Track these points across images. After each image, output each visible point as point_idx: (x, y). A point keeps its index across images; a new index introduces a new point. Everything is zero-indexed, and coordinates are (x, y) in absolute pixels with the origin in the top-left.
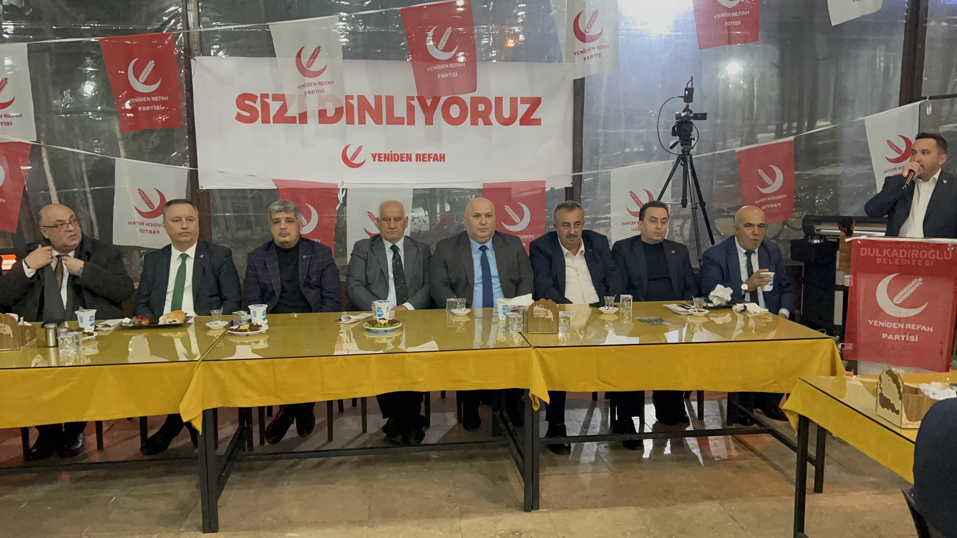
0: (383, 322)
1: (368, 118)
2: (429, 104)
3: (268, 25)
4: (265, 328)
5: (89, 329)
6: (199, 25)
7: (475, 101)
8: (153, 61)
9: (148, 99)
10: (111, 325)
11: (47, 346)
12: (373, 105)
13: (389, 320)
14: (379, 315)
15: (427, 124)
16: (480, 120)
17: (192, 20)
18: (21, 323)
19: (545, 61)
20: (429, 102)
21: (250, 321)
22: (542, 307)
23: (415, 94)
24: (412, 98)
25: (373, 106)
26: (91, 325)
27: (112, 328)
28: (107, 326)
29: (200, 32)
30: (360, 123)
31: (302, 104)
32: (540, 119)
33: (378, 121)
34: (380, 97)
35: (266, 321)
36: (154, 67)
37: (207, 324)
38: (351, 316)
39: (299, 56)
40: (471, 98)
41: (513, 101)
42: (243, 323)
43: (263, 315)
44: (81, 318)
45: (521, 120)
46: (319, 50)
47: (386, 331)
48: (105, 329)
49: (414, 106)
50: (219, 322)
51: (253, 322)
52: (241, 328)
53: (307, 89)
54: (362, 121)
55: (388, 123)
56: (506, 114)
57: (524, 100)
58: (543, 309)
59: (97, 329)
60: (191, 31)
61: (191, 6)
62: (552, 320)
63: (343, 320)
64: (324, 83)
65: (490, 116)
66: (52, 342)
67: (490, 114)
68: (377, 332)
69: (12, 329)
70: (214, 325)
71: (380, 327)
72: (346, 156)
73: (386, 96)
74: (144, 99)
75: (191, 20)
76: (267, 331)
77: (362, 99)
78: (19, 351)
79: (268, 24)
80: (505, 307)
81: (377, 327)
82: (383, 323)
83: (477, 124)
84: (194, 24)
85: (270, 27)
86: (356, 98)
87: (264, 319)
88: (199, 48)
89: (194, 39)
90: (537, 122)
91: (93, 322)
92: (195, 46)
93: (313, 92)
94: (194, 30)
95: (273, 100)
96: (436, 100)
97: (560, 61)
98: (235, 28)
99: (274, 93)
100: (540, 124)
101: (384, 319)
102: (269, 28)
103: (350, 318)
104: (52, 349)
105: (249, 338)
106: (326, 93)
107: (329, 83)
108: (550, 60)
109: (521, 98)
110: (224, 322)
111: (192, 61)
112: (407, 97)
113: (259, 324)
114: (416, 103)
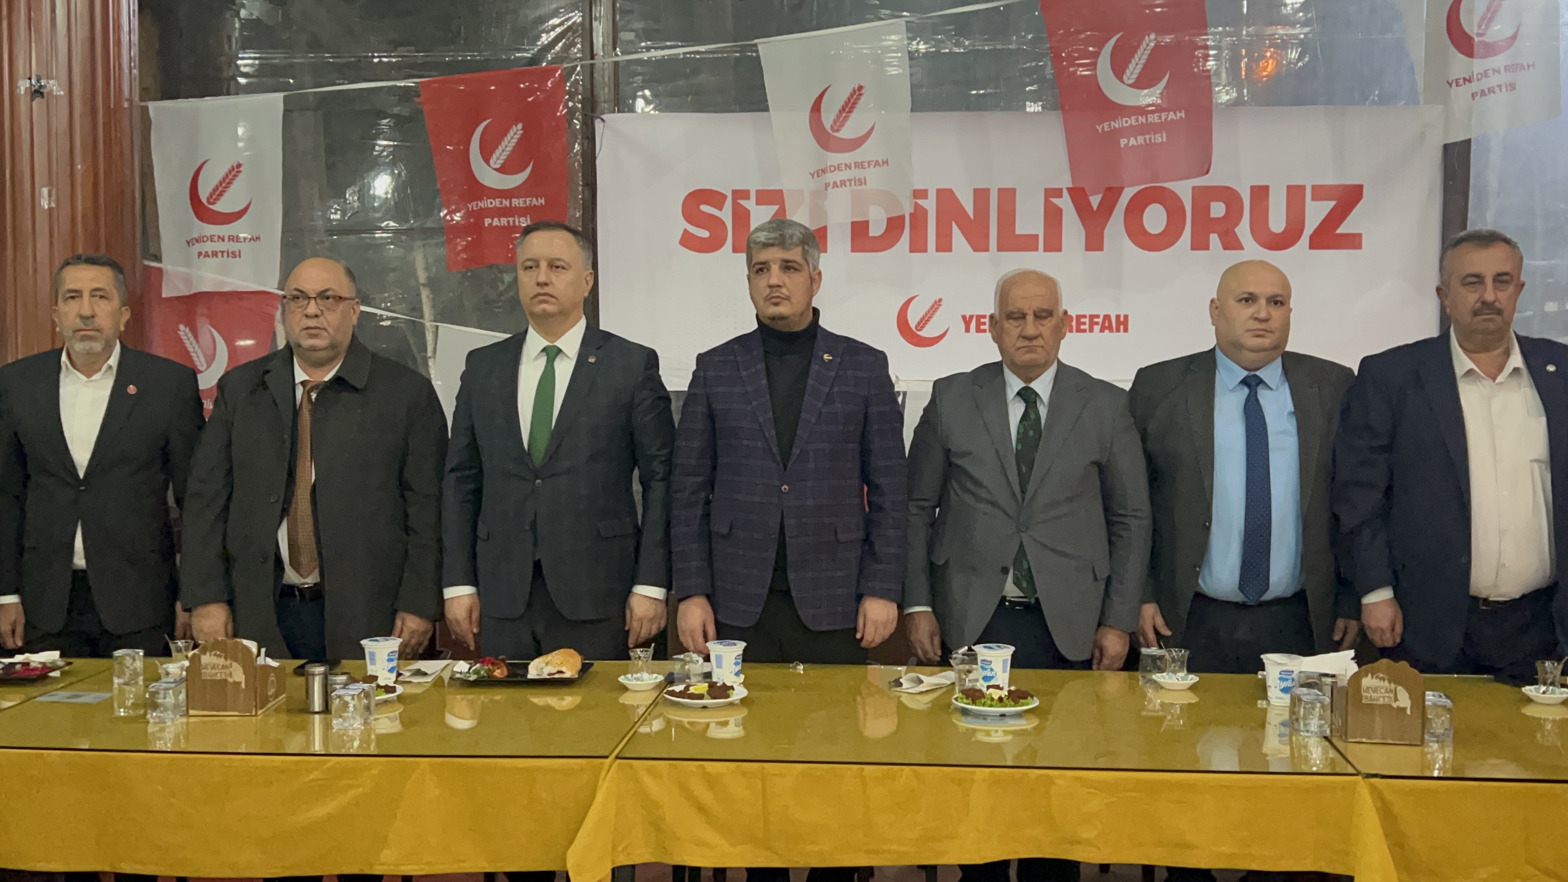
0: (996, 694)
1: (958, 237)
2: (1095, 207)
3: (755, 45)
4: (739, 693)
5: (386, 678)
6: (614, 49)
7: (1203, 196)
8: (520, 126)
9: (506, 203)
10: (429, 672)
11: (306, 710)
12: (970, 209)
13: (1010, 692)
14: (986, 678)
15: (1088, 248)
16: (1214, 239)
17: (601, 39)
18: (261, 661)
19: (1373, 102)
20: (1095, 201)
21: (708, 676)
22: (1383, 679)
23: (1065, 182)
24: (1058, 193)
25: (970, 212)
26: (391, 670)
27: (429, 679)
28: (419, 673)
29: (616, 63)
30: (938, 249)
31: (817, 210)
32: (1359, 236)
33: (979, 244)
34: (987, 191)
35: (742, 677)
36: (522, 135)
37: (621, 679)
38: (922, 677)
39: (816, 108)
40: (1194, 188)
41: (1295, 193)
42: (693, 680)
43: (736, 664)
44: (372, 654)
45: (1312, 238)
46: (861, 95)
47: (1003, 715)
48: (416, 680)
49: (1061, 210)
50: (646, 675)
51: (714, 679)
52: (692, 690)
53: (830, 177)
54: (944, 245)
55: (1000, 248)
56: (1277, 223)
57: (1320, 193)
58: (1386, 683)
59: (401, 678)
60: (597, 61)
61: (602, 10)
62: (1409, 712)
63: (906, 684)
64: (866, 165)
65: (1237, 230)
66: (317, 705)
67: (1237, 223)
68: (984, 716)
69: (245, 673)
70: (634, 682)
71: (991, 706)
72: (907, 321)
73: (1000, 190)
74: (497, 203)
75: (599, 40)
76: (742, 700)
77: (946, 197)
78: (254, 718)
79: (756, 41)
80: (1285, 675)
81: (984, 705)
82: (996, 697)
83: (1206, 247)
84: (603, 46)
85: (760, 47)
86: (932, 196)
87: (737, 674)
88: (612, 98)
89: (603, 78)
90: (1353, 242)
91: (394, 664)
92: (604, 93)
93: (843, 183)
94: (603, 58)
95: (758, 203)
96: (1112, 195)
97: (1413, 100)
98: (685, 53)
99: (760, 188)
100: (1359, 247)
101: (997, 687)
102: (757, 51)
103: (921, 682)
104: (317, 717)
105: (705, 713)
106: (871, 184)
107: (877, 163)
108: (1386, 100)
109: (1314, 187)
110: (655, 675)
111: (598, 124)
112: (1047, 191)
113: (729, 684)
114: (1065, 203)
